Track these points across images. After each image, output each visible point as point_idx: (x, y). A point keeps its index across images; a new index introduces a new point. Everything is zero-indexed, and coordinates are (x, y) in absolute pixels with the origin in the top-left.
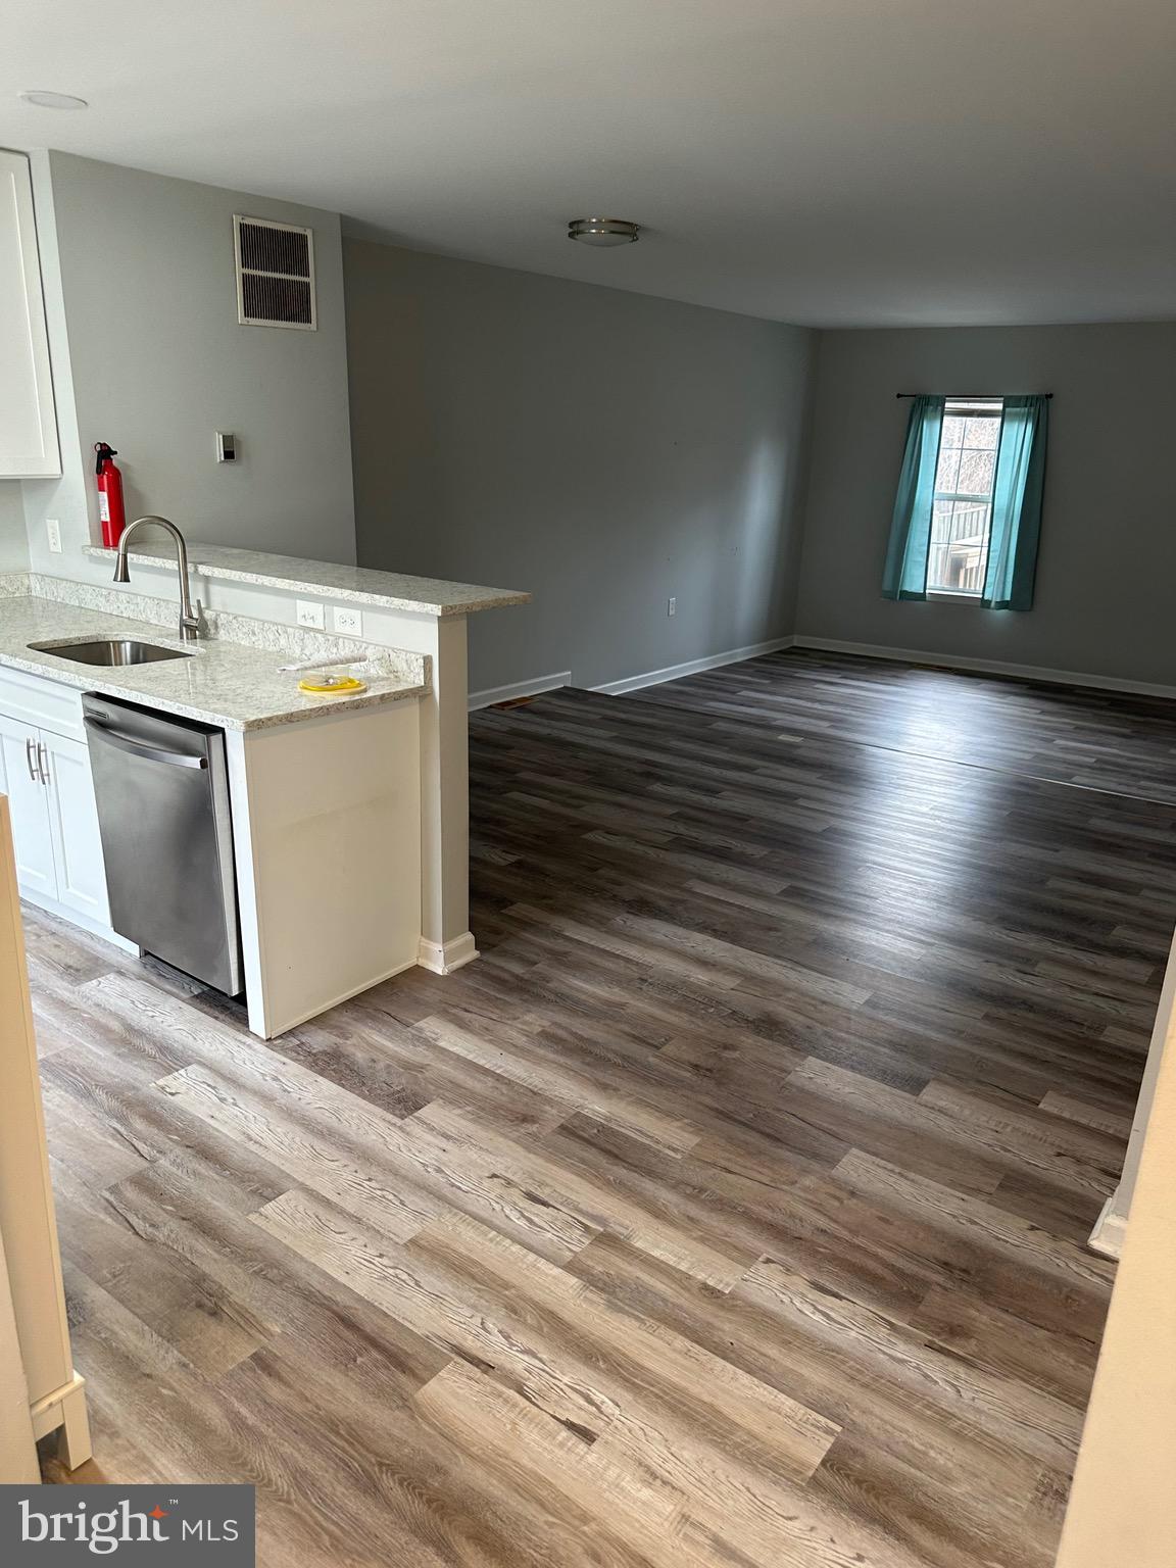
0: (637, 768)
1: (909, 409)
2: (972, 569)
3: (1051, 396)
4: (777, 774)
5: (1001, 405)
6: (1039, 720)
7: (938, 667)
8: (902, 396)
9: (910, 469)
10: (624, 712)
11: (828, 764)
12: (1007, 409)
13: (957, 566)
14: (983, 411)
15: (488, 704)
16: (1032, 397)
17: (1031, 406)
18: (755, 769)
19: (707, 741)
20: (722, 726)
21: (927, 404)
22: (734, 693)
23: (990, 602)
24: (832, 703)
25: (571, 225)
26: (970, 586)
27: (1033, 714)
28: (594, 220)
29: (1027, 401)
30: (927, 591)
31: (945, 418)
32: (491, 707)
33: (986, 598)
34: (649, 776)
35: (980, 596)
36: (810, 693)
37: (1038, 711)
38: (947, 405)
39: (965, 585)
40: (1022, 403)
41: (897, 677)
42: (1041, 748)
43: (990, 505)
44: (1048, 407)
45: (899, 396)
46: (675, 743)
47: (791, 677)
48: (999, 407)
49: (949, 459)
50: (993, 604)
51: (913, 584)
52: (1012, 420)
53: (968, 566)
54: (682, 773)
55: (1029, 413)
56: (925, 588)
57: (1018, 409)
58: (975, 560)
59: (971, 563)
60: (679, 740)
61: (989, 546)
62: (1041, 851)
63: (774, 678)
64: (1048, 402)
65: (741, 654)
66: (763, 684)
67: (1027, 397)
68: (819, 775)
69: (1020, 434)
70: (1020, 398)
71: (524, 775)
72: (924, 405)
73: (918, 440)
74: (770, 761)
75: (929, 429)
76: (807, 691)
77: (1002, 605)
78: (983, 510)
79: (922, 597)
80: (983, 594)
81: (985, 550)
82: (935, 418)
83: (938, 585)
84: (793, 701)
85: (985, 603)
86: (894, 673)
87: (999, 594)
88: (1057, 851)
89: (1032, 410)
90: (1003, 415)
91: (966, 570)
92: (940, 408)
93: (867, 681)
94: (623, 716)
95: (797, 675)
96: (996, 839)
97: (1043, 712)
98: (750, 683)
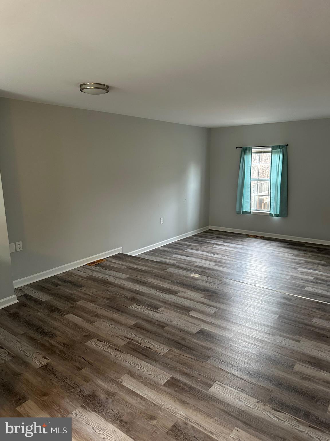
0: (129, 295)
1: (241, 152)
2: (266, 203)
3: (287, 145)
4: (186, 295)
5: (271, 149)
6: (292, 259)
7: (257, 236)
8: (238, 148)
9: (242, 173)
10: (136, 264)
11: (207, 289)
12: (273, 150)
13: (261, 202)
14: (265, 151)
15: (85, 264)
16: (281, 146)
17: (281, 148)
18: (177, 293)
19: (163, 278)
20: (171, 270)
21: (246, 150)
22: (184, 250)
23: (273, 214)
24: (218, 254)
25: (81, 86)
26: (266, 208)
27: (290, 256)
28: (88, 83)
29: (280, 147)
30: (251, 211)
31: (252, 154)
32: (86, 265)
33: (271, 213)
34: (133, 300)
35: (269, 212)
36: (211, 249)
37: (292, 255)
38: (253, 150)
39: (264, 208)
40: (278, 148)
41: (242, 241)
42: (293, 272)
43: (270, 182)
44: (287, 148)
45: (237, 148)
46: (151, 280)
47: (206, 242)
48: (270, 149)
49: (255, 167)
50: (273, 215)
51: (246, 209)
52: (275, 154)
53: (265, 202)
54: (147, 297)
55: (280, 151)
56: (250, 210)
57: (277, 150)
58: (267, 200)
59: (265, 201)
60: (152, 278)
61: (271, 196)
62: (293, 342)
63: (200, 243)
64: (287, 147)
65: (190, 234)
66: (195, 246)
67: (279, 146)
68: (202, 295)
69: (278, 158)
70: (277, 146)
71: (80, 303)
72: (245, 150)
73: (244, 163)
74: (185, 288)
75: (247, 157)
76: (210, 249)
77: (277, 215)
78: (268, 184)
79: (250, 213)
80: (270, 212)
81: (269, 197)
82: (249, 154)
83: (255, 209)
84: (204, 253)
85: (271, 215)
86: (241, 240)
87: (275, 212)
88: (299, 341)
89: (282, 150)
90: (272, 152)
91: (264, 203)
92: (250, 151)
93: (232, 243)
94: (135, 266)
95: (208, 241)
96: (273, 335)
97: (294, 255)
98: (190, 245)
